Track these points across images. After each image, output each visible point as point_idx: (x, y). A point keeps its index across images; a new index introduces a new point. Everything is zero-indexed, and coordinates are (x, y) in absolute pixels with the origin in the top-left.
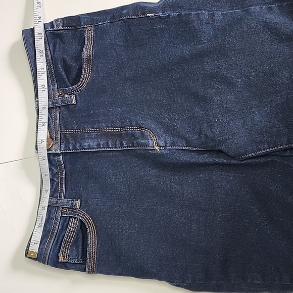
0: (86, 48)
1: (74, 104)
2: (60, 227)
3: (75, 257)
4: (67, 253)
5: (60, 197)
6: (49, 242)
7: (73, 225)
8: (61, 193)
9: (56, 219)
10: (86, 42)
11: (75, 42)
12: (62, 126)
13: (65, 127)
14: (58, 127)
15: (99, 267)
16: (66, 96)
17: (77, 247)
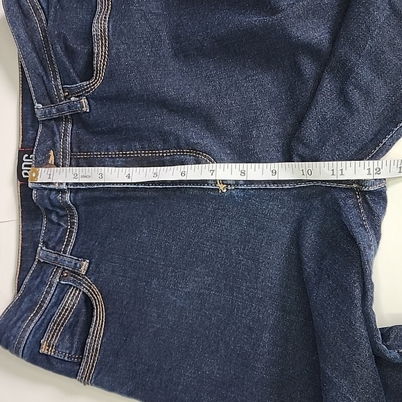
0: (98, 18)
1: (86, 112)
2: (53, 300)
3: (66, 349)
4: (55, 341)
5: (65, 252)
6: (32, 320)
7: (72, 299)
8: (67, 246)
9: (50, 287)
10: (99, 7)
11: (82, 8)
12: (73, 146)
13: (79, 147)
14: (68, 146)
15: (99, 373)
16: (73, 99)
17: (72, 335)
